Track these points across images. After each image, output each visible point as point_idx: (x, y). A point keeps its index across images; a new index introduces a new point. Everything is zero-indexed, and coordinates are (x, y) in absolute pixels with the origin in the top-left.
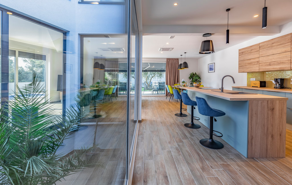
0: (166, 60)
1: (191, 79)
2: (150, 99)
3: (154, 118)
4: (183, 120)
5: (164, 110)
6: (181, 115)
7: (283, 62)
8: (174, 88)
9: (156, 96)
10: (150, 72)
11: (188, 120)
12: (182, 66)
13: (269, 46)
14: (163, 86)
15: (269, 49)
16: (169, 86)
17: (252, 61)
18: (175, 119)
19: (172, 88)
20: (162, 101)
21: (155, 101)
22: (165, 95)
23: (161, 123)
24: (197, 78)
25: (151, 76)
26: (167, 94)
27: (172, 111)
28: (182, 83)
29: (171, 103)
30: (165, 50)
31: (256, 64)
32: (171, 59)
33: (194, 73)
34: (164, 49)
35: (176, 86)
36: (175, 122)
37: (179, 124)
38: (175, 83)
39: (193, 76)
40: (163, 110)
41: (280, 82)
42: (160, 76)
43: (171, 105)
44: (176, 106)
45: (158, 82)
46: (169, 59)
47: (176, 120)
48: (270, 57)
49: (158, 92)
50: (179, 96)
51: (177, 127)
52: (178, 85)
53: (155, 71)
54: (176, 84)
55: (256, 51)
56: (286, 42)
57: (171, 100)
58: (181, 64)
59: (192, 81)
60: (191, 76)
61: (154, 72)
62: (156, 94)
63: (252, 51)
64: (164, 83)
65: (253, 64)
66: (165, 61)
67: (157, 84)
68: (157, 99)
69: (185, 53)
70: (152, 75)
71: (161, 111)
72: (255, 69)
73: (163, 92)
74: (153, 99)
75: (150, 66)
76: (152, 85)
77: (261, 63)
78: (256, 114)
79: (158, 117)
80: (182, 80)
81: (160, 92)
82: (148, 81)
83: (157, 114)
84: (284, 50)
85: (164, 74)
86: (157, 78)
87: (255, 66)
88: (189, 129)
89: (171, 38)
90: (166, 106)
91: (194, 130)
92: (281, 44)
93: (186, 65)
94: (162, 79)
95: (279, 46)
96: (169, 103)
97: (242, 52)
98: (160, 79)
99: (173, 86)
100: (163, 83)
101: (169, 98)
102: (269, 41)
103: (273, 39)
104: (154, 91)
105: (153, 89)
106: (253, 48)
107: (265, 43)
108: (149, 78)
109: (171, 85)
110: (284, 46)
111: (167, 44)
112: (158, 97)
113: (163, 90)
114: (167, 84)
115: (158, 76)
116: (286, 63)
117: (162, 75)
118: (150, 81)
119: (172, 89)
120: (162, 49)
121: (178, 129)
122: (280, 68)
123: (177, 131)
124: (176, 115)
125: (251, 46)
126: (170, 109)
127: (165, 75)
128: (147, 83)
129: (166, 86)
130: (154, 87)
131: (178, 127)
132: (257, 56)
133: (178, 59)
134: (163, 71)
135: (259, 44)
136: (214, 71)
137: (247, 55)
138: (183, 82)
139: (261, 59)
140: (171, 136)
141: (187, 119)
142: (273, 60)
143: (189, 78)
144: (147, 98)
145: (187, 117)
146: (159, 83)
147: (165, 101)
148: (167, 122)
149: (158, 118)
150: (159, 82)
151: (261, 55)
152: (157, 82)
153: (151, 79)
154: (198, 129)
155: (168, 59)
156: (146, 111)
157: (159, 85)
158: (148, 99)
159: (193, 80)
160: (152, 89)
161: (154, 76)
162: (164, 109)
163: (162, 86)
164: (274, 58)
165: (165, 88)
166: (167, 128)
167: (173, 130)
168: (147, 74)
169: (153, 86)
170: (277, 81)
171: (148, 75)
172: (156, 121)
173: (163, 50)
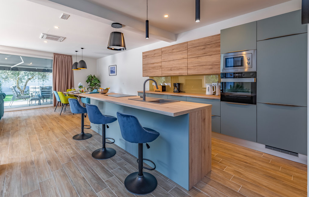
0: (53, 56)
1: (89, 83)
2: (24, 114)
3: (32, 156)
4: (87, 145)
5: (53, 131)
6: (84, 136)
7: (182, 68)
8: (67, 95)
9: (37, 108)
10: (24, 71)
11: (96, 145)
12: (79, 65)
13: (170, 51)
14: (49, 92)
15: (170, 54)
16: (59, 93)
17: (155, 65)
18: (74, 148)
19: (63, 96)
20: (48, 115)
21: (34, 117)
22: (53, 105)
23: (49, 163)
24: (96, 82)
25: (26, 77)
26: (56, 104)
27: (67, 133)
28: (79, 87)
29: (64, 117)
30: (52, 39)
31: (159, 68)
32: (60, 54)
33: (93, 76)
34: (50, 37)
35: (70, 92)
36: (76, 153)
37: (83, 156)
38: (67, 88)
39: (91, 80)
40: (51, 133)
41: (178, 86)
42: (42, 78)
43: (64, 120)
44: (72, 121)
45: (39, 86)
46: (58, 54)
47: (78, 149)
48: (171, 63)
49: (40, 101)
50: (80, 109)
51: (80, 163)
52: (72, 91)
53: (35, 70)
54: (69, 89)
55: (158, 55)
56: (184, 50)
57: (63, 112)
58: (76, 63)
59: (91, 86)
60: (89, 79)
61: (32, 72)
62: (36, 105)
63: (155, 55)
64: (50, 88)
65: (157, 68)
66: (51, 57)
67: (38, 90)
68: (38, 113)
69: (82, 48)
70: (28, 76)
71: (48, 135)
72: (158, 73)
73: (49, 100)
74: (31, 113)
75: (23, 62)
76: (28, 90)
77: (163, 68)
78: (194, 129)
79: (42, 150)
80: (79, 85)
81: (43, 101)
82: (22, 85)
83: (38, 144)
84: (182, 56)
85: (50, 76)
86: (38, 80)
87: (158, 70)
88: (100, 161)
89: (62, 17)
90: (55, 124)
91: (109, 161)
92: (180, 51)
93: (83, 65)
94: (46, 82)
95: (178, 53)
96: (61, 119)
97: (146, 55)
98: (42, 82)
99: (65, 93)
100: (48, 88)
101: (59, 109)
102: (170, 46)
103: (173, 45)
104: (32, 100)
105: (31, 98)
106: (156, 52)
107: (167, 49)
108: (23, 81)
109: (62, 90)
110: (182, 53)
111: (56, 29)
112: (41, 109)
113: (48, 97)
114: (55, 90)
115: (39, 78)
116: (192, 69)
117: (46, 76)
118: (25, 85)
119: (65, 97)
120: (45, 36)
121: (83, 168)
122: (179, 73)
123: (83, 175)
124: (75, 138)
125: (154, 50)
126: (62, 128)
127: (52, 77)
128: (19, 88)
129: (53, 92)
130: (32, 94)
131: (82, 163)
132: (160, 60)
133: (71, 56)
134: (48, 71)
135: (162, 48)
136: (115, 74)
137: (151, 59)
138: (81, 87)
139: (163, 64)
140: (74, 192)
141: (93, 142)
142: (174, 66)
143: (87, 81)
144: (18, 114)
145: (92, 138)
146: (42, 88)
147: (52, 116)
148: (61, 157)
149: (41, 153)
150: (42, 86)
151: (164, 59)
152: (37, 87)
153: (26, 83)
154: (113, 158)
155: (55, 54)
156: (13, 141)
157: (42, 92)
158: (21, 115)
159: (91, 83)
160: (29, 97)
161: (33, 78)
162: (52, 129)
163: (47, 92)
164: (174, 64)
165: (52, 95)
166: (62, 173)
167: (74, 173)
168: (18, 74)
169: (30, 93)
170: (175, 86)
171: (20, 75)
172: (38, 162)
173: (47, 38)
